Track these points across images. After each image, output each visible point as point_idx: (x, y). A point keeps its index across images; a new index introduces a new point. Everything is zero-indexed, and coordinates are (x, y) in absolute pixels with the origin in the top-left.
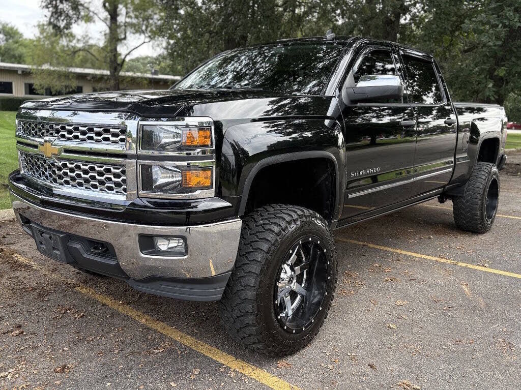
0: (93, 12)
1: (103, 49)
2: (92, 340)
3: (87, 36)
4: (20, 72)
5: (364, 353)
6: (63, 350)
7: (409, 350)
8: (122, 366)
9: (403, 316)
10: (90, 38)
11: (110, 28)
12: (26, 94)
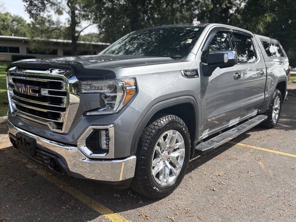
0: (62, 8)
1: (68, 28)
2: (26, 200)
3: (59, 21)
4: (23, 42)
5: (196, 208)
6: (6, 207)
7: (224, 206)
8: (40, 219)
9: (223, 183)
10: (60, 23)
11: (71, 17)
12: (27, 53)
